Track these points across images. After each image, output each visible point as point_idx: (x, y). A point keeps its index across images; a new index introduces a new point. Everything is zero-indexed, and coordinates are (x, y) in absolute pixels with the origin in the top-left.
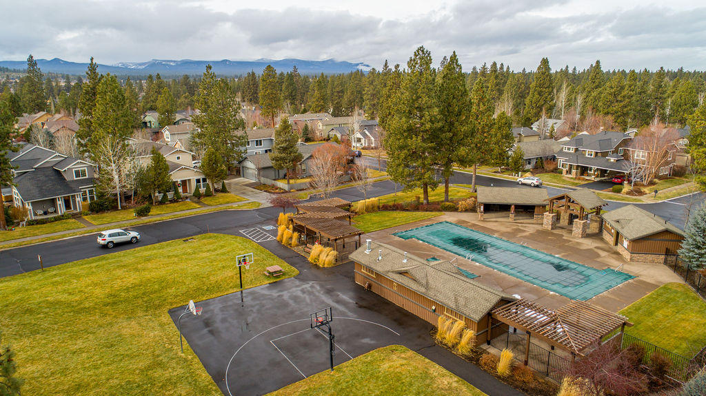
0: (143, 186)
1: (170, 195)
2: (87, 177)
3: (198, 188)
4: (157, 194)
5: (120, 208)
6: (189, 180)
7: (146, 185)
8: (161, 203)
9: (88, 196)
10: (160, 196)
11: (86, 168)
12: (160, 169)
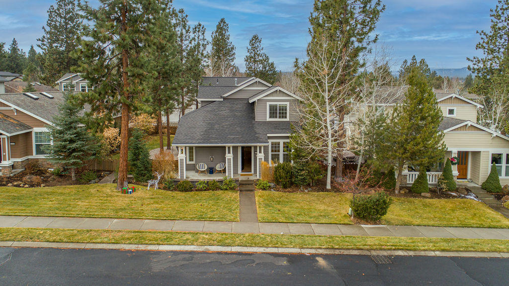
0: (381, 150)
1: (432, 178)
2: (288, 119)
3: (495, 173)
4: (405, 172)
5: (329, 187)
6: (476, 154)
7: (389, 149)
8: (413, 192)
9: (281, 154)
10: (410, 177)
11: (288, 103)
12: (423, 119)
